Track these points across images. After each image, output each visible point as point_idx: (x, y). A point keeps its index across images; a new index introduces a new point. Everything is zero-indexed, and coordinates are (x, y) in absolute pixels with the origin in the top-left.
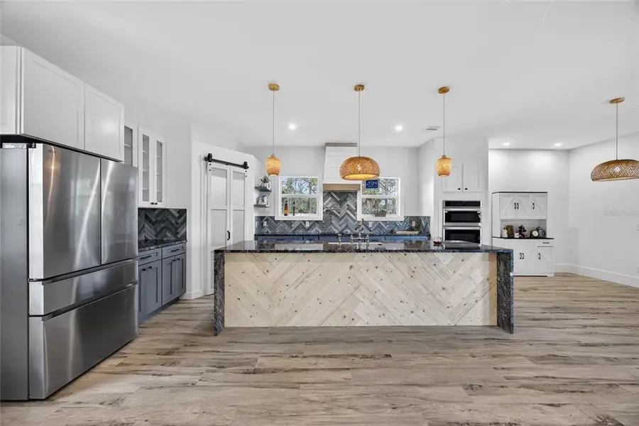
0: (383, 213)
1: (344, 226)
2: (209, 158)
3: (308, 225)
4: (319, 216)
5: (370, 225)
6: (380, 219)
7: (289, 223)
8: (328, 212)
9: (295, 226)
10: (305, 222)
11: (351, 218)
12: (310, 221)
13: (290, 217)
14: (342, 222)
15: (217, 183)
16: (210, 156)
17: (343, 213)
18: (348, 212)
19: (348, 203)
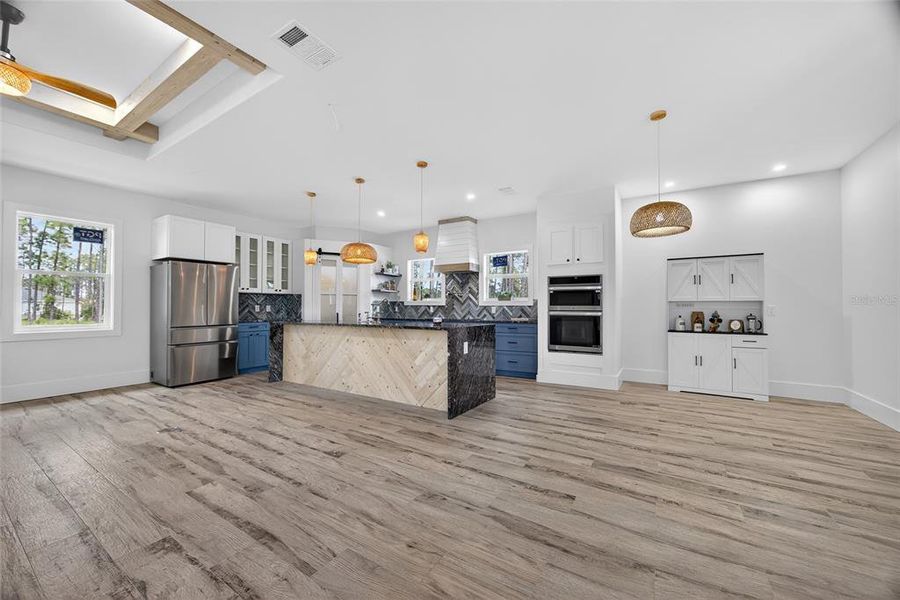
0: (508, 297)
1: (466, 312)
2: (320, 252)
3: (432, 310)
4: (442, 301)
5: (493, 311)
6: (505, 303)
7: (417, 308)
8: (451, 296)
9: (421, 311)
10: (429, 307)
11: (474, 303)
12: (434, 306)
13: (418, 303)
14: (463, 307)
15: (328, 271)
16: (320, 250)
17: (465, 296)
18: (470, 296)
19: (471, 285)
